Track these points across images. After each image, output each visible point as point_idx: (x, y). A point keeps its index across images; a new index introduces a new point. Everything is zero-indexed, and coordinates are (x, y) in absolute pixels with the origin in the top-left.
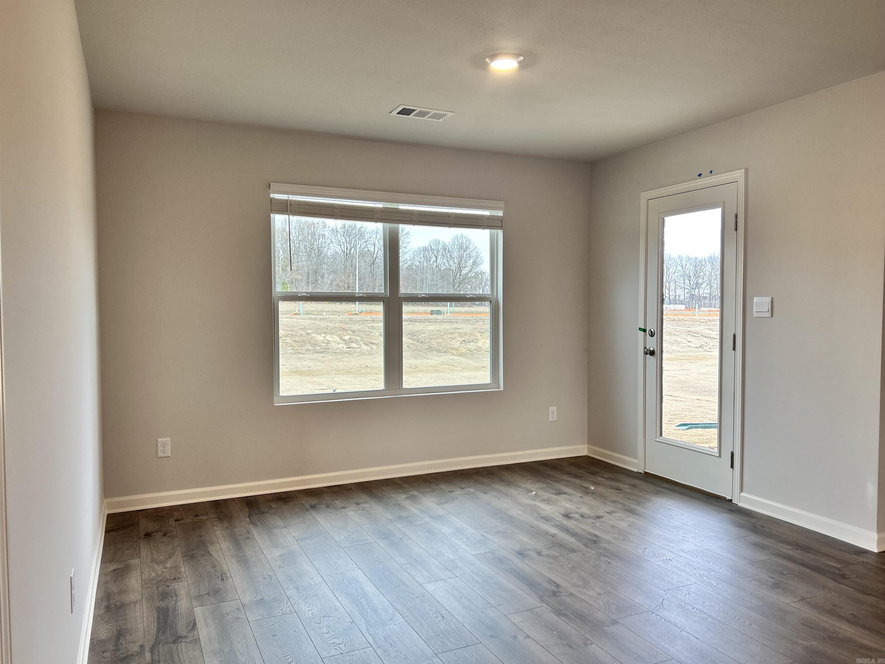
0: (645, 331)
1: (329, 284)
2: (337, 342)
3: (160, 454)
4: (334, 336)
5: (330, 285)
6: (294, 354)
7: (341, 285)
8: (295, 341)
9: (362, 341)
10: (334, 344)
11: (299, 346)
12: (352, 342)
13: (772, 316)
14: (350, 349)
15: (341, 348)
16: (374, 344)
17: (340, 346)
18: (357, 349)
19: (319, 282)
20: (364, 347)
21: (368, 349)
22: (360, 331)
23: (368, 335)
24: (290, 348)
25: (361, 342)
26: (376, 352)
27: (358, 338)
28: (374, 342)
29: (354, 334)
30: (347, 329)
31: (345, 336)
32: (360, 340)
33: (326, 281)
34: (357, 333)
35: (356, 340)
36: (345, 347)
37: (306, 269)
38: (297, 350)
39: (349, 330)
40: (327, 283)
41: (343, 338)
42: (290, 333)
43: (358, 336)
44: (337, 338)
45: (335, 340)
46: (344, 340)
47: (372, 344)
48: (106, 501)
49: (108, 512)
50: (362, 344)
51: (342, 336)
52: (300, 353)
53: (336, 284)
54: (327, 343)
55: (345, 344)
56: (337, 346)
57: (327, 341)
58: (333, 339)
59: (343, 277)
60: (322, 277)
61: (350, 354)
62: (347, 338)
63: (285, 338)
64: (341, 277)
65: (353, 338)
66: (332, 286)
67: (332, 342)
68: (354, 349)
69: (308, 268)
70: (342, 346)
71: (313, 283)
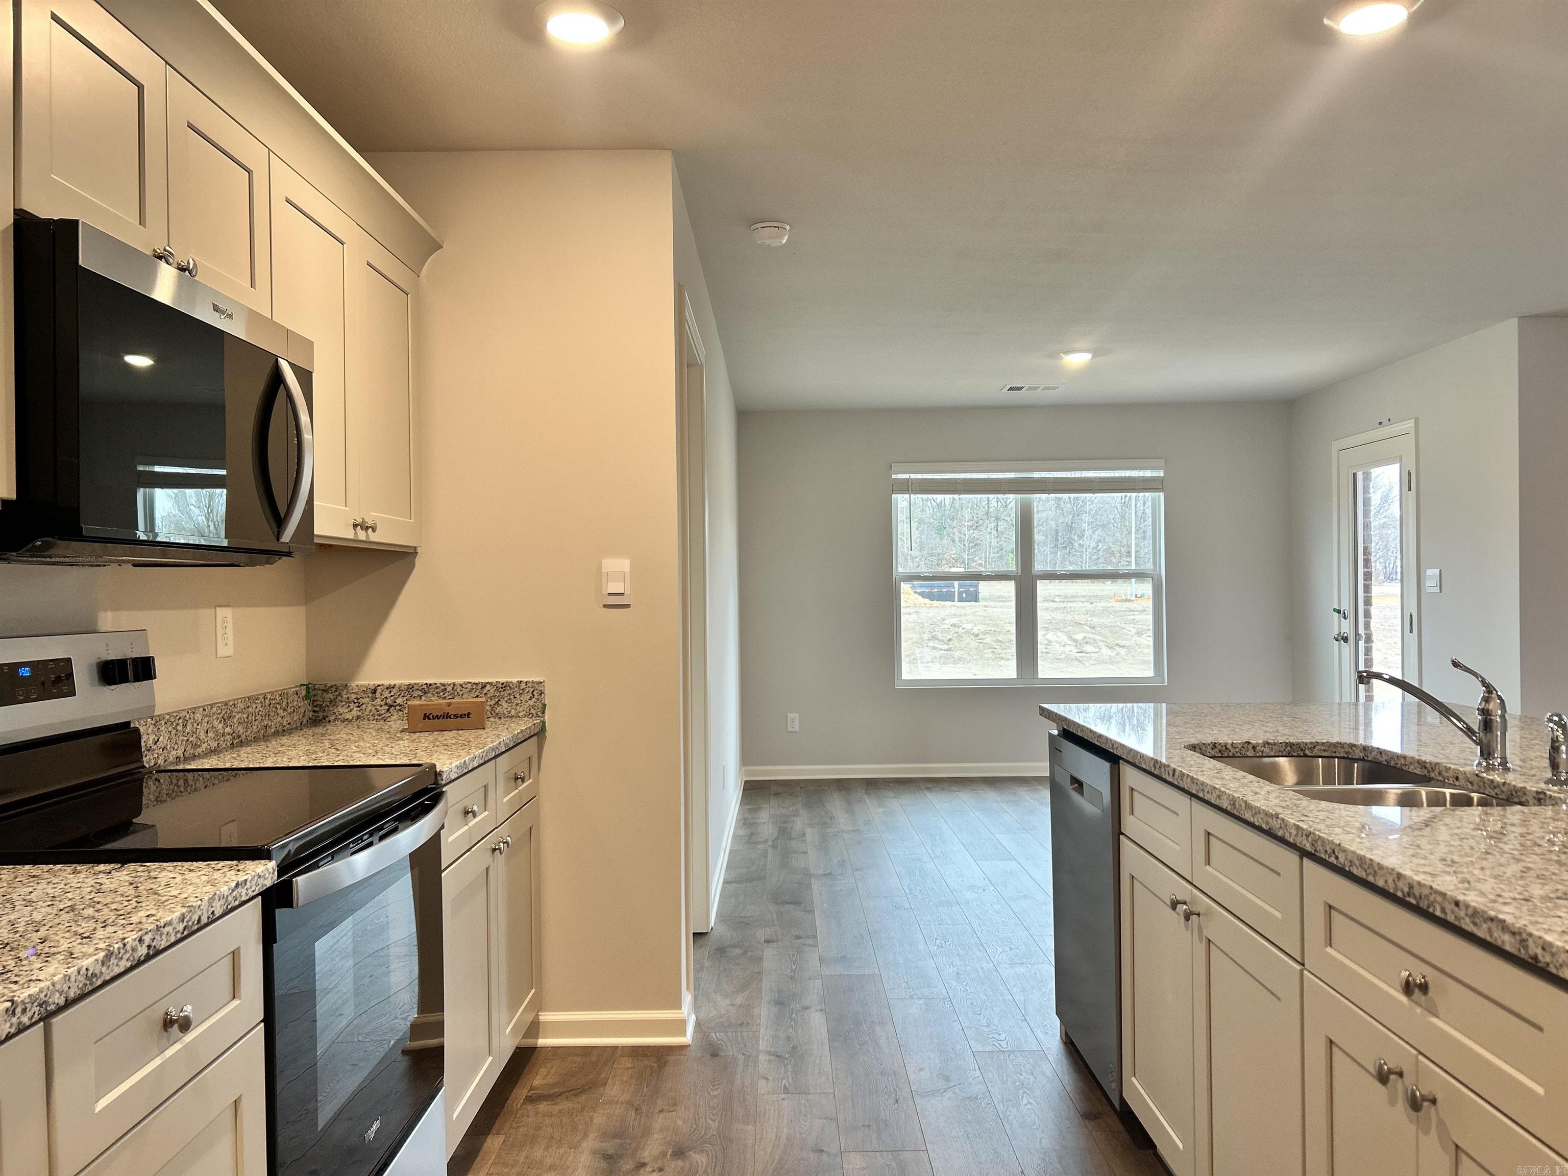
0: (1339, 612)
1: (1093, 548)
2: (1063, 644)
3: (790, 729)
4: (1060, 634)
5: (1095, 551)
6: (994, 660)
7: (1114, 549)
8: (998, 641)
9: (1104, 641)
10: (1057, 646)
11: (1003, 649)
12: (1087, 642)
13: (1441, 592)
14: (1081, 654)
15: (1067, 652)
16: (1123, 646)
17: (1067, 649)
18: (1093, 655)
19: (1076, 545)
20: (1106, 652)
21: (1113, 654)
22: (1104, 626)
23: (1116, 633)
24: (989, 651)
25: (1101, 644)
26: (1124, 659)
27: (1098, 638)
28: (1122, 643)
29: (1093, 631)
30: (1082, 622)
31: (1078, 633)
32: (1101, 641)
33: (1088, 543)
34: (1099, 629)
35: (1094, 639)
36: (1075, 650)
37: (1053, 523)
38: (999, 654)
39: (1086, 624)
40: (1089, 546)
41: (1073, 636)
42: (992, 628)
43: (1100, 634)
44: (1063, 638)
45: (1059, 640)
46: (1075, 641)
47: (1120, 646)
48: (743, 768)
49: (745, 779)
50: (1103, 647)
51: (1073, 634)
52: (1002, 658)
53: (1105, 547)
54: (1047, 645)
55: (1076, 646)
56: (1062, 648)
57: (1046, 642)
58: (1057, 639)
59: (1118, 534)
60: (1081, 537)
61: (1080, 661)
62: (1079, 637)
63: (983, 637)
64: (1114, 535)
65: (1089, 638)
66: (1099, 551)
67: (1054, 644)
68: (1088, 655)
69: (1056, 521)
70: (1072, 650)
71: (1065, 548)
